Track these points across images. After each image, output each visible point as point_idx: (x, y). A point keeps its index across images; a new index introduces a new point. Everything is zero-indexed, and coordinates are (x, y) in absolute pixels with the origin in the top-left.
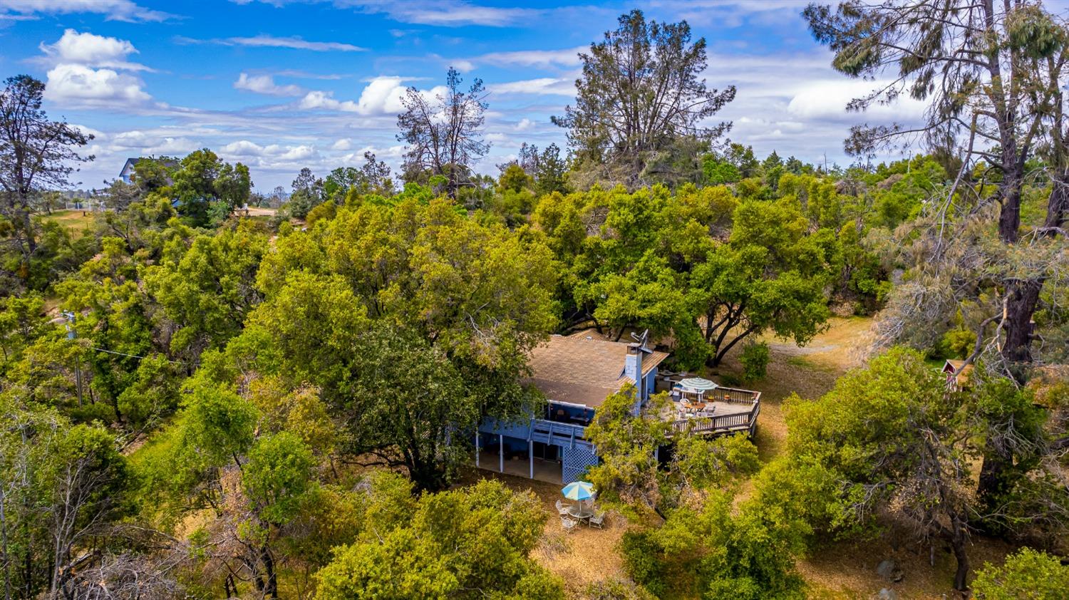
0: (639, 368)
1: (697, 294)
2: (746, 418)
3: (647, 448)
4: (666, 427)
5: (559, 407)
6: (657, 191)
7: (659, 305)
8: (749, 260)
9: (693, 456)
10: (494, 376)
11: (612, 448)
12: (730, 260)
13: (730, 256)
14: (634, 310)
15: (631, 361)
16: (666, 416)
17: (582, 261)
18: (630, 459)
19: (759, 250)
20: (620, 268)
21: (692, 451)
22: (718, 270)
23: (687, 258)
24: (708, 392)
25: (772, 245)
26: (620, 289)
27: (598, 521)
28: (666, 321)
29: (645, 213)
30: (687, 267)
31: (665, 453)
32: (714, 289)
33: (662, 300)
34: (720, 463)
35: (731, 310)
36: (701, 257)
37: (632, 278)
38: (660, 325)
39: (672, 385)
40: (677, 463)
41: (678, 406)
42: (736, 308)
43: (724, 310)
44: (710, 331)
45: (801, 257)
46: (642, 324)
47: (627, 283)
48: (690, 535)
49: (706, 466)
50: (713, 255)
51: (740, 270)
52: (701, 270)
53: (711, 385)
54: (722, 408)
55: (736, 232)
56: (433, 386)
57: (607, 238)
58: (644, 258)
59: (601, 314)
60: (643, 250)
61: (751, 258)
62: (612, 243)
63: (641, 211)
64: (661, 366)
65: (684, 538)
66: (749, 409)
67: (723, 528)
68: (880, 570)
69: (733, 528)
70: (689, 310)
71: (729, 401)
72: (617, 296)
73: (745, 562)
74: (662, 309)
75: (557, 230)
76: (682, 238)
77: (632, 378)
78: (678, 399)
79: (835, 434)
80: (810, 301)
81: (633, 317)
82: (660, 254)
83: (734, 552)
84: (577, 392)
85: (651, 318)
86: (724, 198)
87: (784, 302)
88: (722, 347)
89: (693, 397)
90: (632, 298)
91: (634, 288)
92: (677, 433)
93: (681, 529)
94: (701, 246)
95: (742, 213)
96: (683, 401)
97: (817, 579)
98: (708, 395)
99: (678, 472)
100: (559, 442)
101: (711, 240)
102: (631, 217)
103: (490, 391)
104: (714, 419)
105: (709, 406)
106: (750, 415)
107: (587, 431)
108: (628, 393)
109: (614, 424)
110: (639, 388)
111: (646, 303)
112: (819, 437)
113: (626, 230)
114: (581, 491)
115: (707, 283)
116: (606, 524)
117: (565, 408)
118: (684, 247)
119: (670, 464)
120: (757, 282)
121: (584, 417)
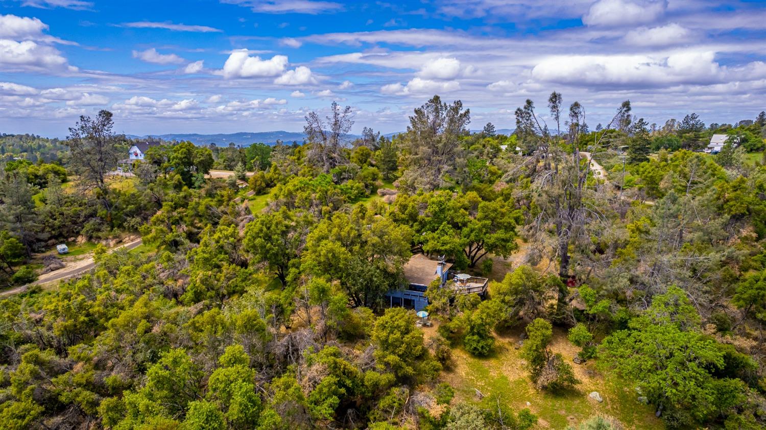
0: (442, 270)
1: (465, 240)
2: (481, 288)
3: (446, 298)
4: (452, 292)
5: (413, 285)
6: (448, 194)
7: (449, 245)
8: (484, 226)
9: (460, 301)
10: (392, 275)
11: (434, 298)
12: (477, 226)
13: (477, 225)
14: (439, 247)
15: (439, 268)
16: (452, 288)
17: (417, 225)
18: (441, 302)
19: (488, 222)
20: (434, 230)
21: (460, 300)
22: (472, 231)
23: (460, 225)
24: (468, 279)
25: (493, 220)
26: (433, 238)
27: (429, 324)
28: (451, 251)
29: (443, 207)
30: (460, 228)
31: (452, 300)
32: (471, 238)
33: (450, 243)
34: (469, 302)
35: (478, 245)
36: (465, 225)
37: (438, 234)
38: (449, 253)
39: (454, 276)
40: (455, 303)
41: (456, 284)
42: (480, 244)
43: (475, 245)
44: (470, 252)
45: (505, 224)
46: (442, 252)
47: (436, 236)
48: (459, 323)
49: (464, 303)
50: (471, 225)
51: (480, 230)
52: (466, 230)
53: (469, 276)
54: (473, 285)
55: (479, 214)
56: (375, 279)
57: (428, 216)
58: (442, 226)
59: (425, 248)
60: (442, 222)
61: (485, 225)
62: (430, 219)
63: (441, 206)
64: (450, 268)
65: (457, 324)
66: (483, 285)
67: (469, 321)
68: (521, 336)
69: (472, 321)
70: (461, 246)
71: (476, 282)
72: (432, 242)
73: (475, 331)
74: (450, 247)
75: (407, 212)
76: (458, 217)
77: (439, 274)
78: (456, 282)
79: (503, 293)
80: (508, 242)
81: (439, 250)
82: (448, 223)
83: (472, 328)
84: (420, 280)
85: (446, 250)
86: (475, 199)
87: (498, 243)
88: (475, 260)
89: (462, 281)
90: (438, 242)
91: (439, 238)
92: (456, 294)
93: (457, 322)
94: (465, 220)
95: (481, 207)
96: (459, 283)
97: (501, 339)
98: (468, 281)
99: (456, 306)
100: (413, 298)
101: (470, 217)
102: (437, 208)
103: (392, 281)
104: (469, 289)
105: (468, 284)
106: (483, 287)
107: (424, 294)
108: (438, 280)
109: (435, 291)
110: (442, 278)
111: (444, 244)
112: (499, 294)
113: (435, 214)
114: (423, 314)
115: (468, 236)
116: (432, 325)
117: (415, 286)
118: (459, 220)
119: (454, 304)
120: (488, 235)
121: (423, 289)
